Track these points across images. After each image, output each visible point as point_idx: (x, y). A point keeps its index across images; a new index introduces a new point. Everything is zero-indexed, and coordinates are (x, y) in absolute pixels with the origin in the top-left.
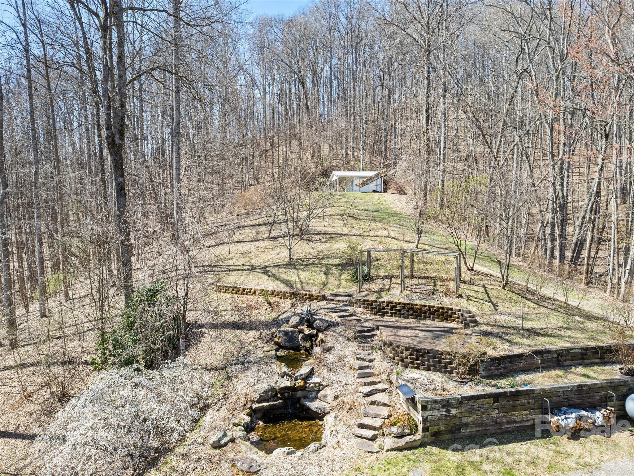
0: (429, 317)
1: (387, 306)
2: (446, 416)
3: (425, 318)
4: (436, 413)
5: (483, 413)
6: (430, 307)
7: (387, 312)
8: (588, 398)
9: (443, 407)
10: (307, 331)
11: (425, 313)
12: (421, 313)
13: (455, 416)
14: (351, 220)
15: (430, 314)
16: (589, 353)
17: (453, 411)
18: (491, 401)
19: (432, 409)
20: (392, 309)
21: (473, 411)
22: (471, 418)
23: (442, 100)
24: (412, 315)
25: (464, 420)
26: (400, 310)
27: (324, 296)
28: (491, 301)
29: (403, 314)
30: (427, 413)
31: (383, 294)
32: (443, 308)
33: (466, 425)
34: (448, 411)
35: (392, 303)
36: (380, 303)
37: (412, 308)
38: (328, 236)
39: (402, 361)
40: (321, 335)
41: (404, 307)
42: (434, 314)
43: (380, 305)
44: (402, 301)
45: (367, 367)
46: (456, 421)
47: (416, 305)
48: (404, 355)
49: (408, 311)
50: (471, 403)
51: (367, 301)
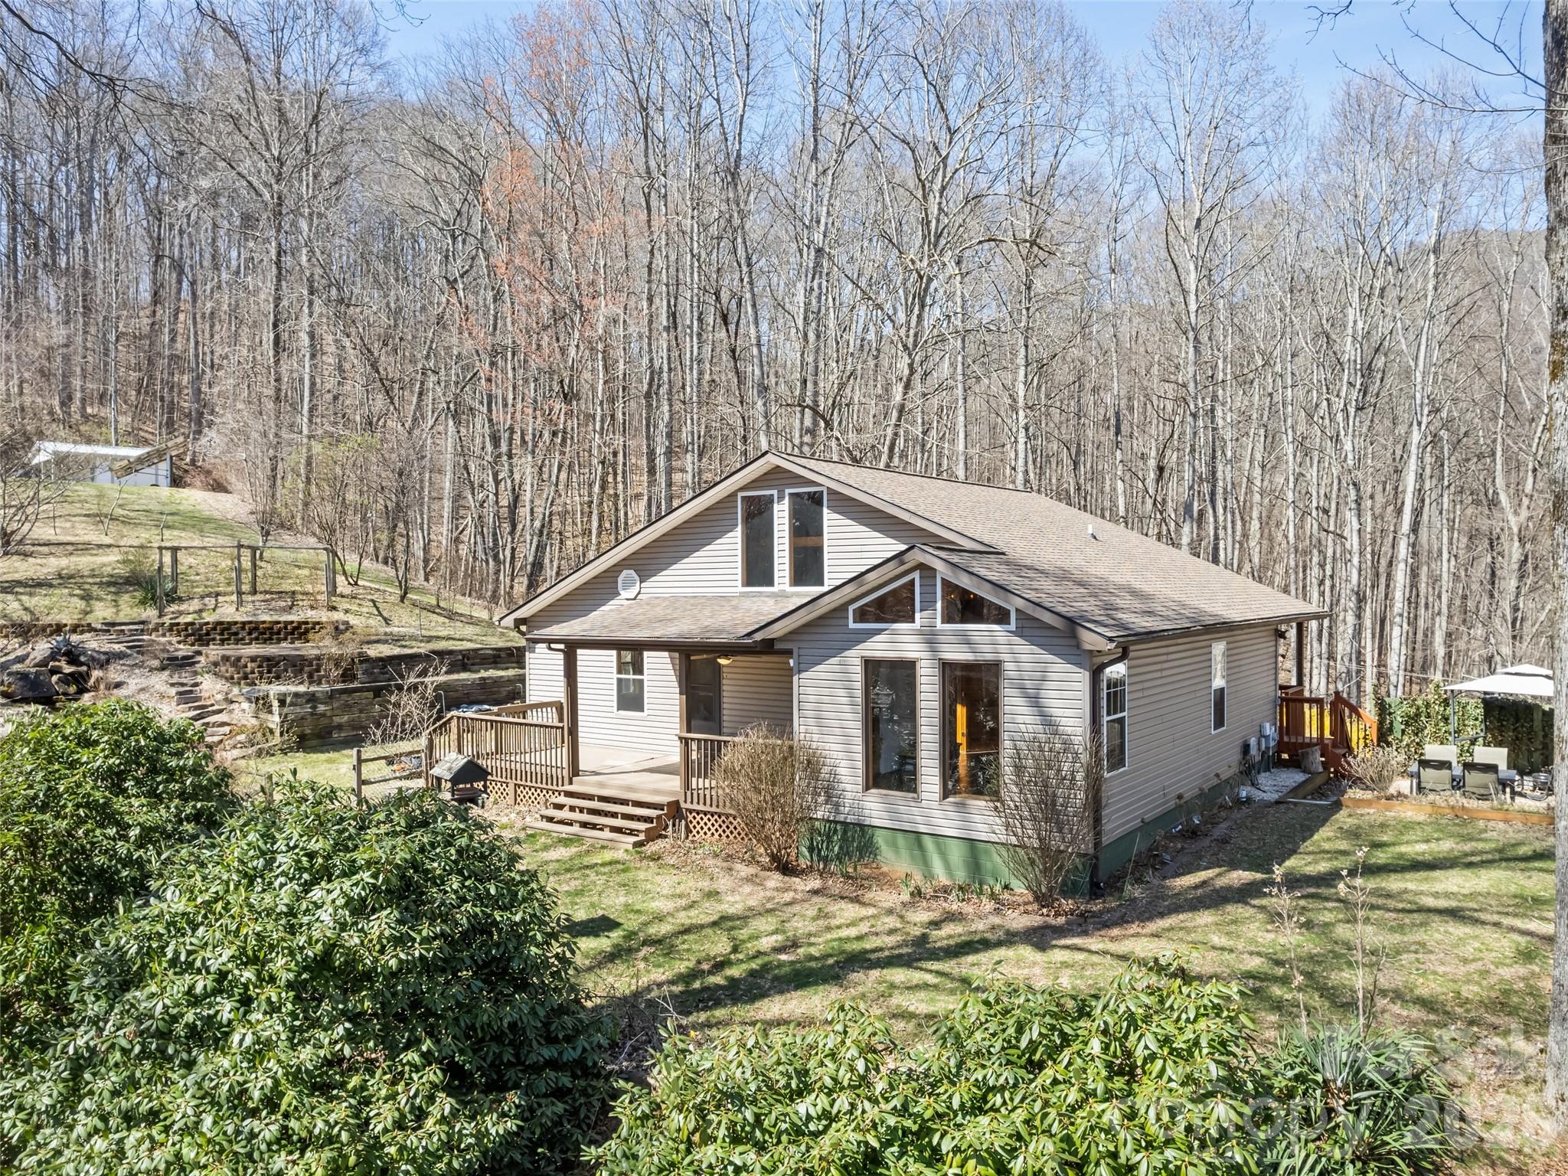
0: (285, 639)
1: (214, 629)
2: (312, 714)
3: (279, 641)
4: (298, 710)
5: (361, 711)
6: (287, 623)
7: (214, 639)
8: (494, 693)
9: (308, 702)
10: (68, 669)
11: (278, 633)
12: (272, 634)
13: (323, 715)
14: (113, 526)
15: (287, 634)
16: (503, 655)
17: (321, 708)
18: (371, 695)
19: (292, 704)
20: (222, 634)
21: (347, 708)
22: (346, 718)
23: (306, 310)
24: (257, 639)
25: (337, 720)
26: (236, 634)
27: (89, 625)
28: (380, 614)
29: (243, 639)
30: (286, 710)
31: (204, 614)
32: (307, 623)
33: (340, 727)
34: (314, 707)
35: (221, 623)
36: (202, 625)
37: (256, 629)
38: (70, 548)
39: (246, 677)
40: (96, 673)
41: (243, 628)
42: (292, 633)
43: (201, 629)
44: (239, 619)
45: (191, 692)
46: (324, 721)
47: (264, 622)
48: (248, 670)
49: (250, 634)
50: (345, 697)
51: (178, 624)
